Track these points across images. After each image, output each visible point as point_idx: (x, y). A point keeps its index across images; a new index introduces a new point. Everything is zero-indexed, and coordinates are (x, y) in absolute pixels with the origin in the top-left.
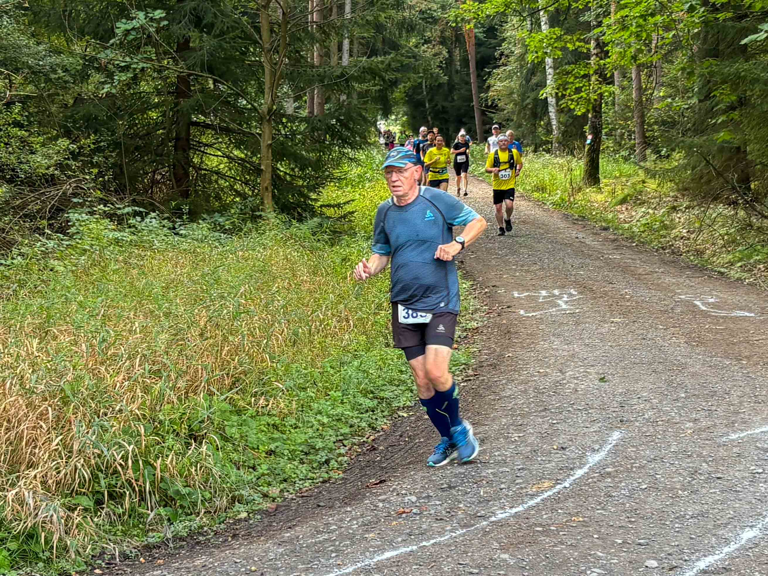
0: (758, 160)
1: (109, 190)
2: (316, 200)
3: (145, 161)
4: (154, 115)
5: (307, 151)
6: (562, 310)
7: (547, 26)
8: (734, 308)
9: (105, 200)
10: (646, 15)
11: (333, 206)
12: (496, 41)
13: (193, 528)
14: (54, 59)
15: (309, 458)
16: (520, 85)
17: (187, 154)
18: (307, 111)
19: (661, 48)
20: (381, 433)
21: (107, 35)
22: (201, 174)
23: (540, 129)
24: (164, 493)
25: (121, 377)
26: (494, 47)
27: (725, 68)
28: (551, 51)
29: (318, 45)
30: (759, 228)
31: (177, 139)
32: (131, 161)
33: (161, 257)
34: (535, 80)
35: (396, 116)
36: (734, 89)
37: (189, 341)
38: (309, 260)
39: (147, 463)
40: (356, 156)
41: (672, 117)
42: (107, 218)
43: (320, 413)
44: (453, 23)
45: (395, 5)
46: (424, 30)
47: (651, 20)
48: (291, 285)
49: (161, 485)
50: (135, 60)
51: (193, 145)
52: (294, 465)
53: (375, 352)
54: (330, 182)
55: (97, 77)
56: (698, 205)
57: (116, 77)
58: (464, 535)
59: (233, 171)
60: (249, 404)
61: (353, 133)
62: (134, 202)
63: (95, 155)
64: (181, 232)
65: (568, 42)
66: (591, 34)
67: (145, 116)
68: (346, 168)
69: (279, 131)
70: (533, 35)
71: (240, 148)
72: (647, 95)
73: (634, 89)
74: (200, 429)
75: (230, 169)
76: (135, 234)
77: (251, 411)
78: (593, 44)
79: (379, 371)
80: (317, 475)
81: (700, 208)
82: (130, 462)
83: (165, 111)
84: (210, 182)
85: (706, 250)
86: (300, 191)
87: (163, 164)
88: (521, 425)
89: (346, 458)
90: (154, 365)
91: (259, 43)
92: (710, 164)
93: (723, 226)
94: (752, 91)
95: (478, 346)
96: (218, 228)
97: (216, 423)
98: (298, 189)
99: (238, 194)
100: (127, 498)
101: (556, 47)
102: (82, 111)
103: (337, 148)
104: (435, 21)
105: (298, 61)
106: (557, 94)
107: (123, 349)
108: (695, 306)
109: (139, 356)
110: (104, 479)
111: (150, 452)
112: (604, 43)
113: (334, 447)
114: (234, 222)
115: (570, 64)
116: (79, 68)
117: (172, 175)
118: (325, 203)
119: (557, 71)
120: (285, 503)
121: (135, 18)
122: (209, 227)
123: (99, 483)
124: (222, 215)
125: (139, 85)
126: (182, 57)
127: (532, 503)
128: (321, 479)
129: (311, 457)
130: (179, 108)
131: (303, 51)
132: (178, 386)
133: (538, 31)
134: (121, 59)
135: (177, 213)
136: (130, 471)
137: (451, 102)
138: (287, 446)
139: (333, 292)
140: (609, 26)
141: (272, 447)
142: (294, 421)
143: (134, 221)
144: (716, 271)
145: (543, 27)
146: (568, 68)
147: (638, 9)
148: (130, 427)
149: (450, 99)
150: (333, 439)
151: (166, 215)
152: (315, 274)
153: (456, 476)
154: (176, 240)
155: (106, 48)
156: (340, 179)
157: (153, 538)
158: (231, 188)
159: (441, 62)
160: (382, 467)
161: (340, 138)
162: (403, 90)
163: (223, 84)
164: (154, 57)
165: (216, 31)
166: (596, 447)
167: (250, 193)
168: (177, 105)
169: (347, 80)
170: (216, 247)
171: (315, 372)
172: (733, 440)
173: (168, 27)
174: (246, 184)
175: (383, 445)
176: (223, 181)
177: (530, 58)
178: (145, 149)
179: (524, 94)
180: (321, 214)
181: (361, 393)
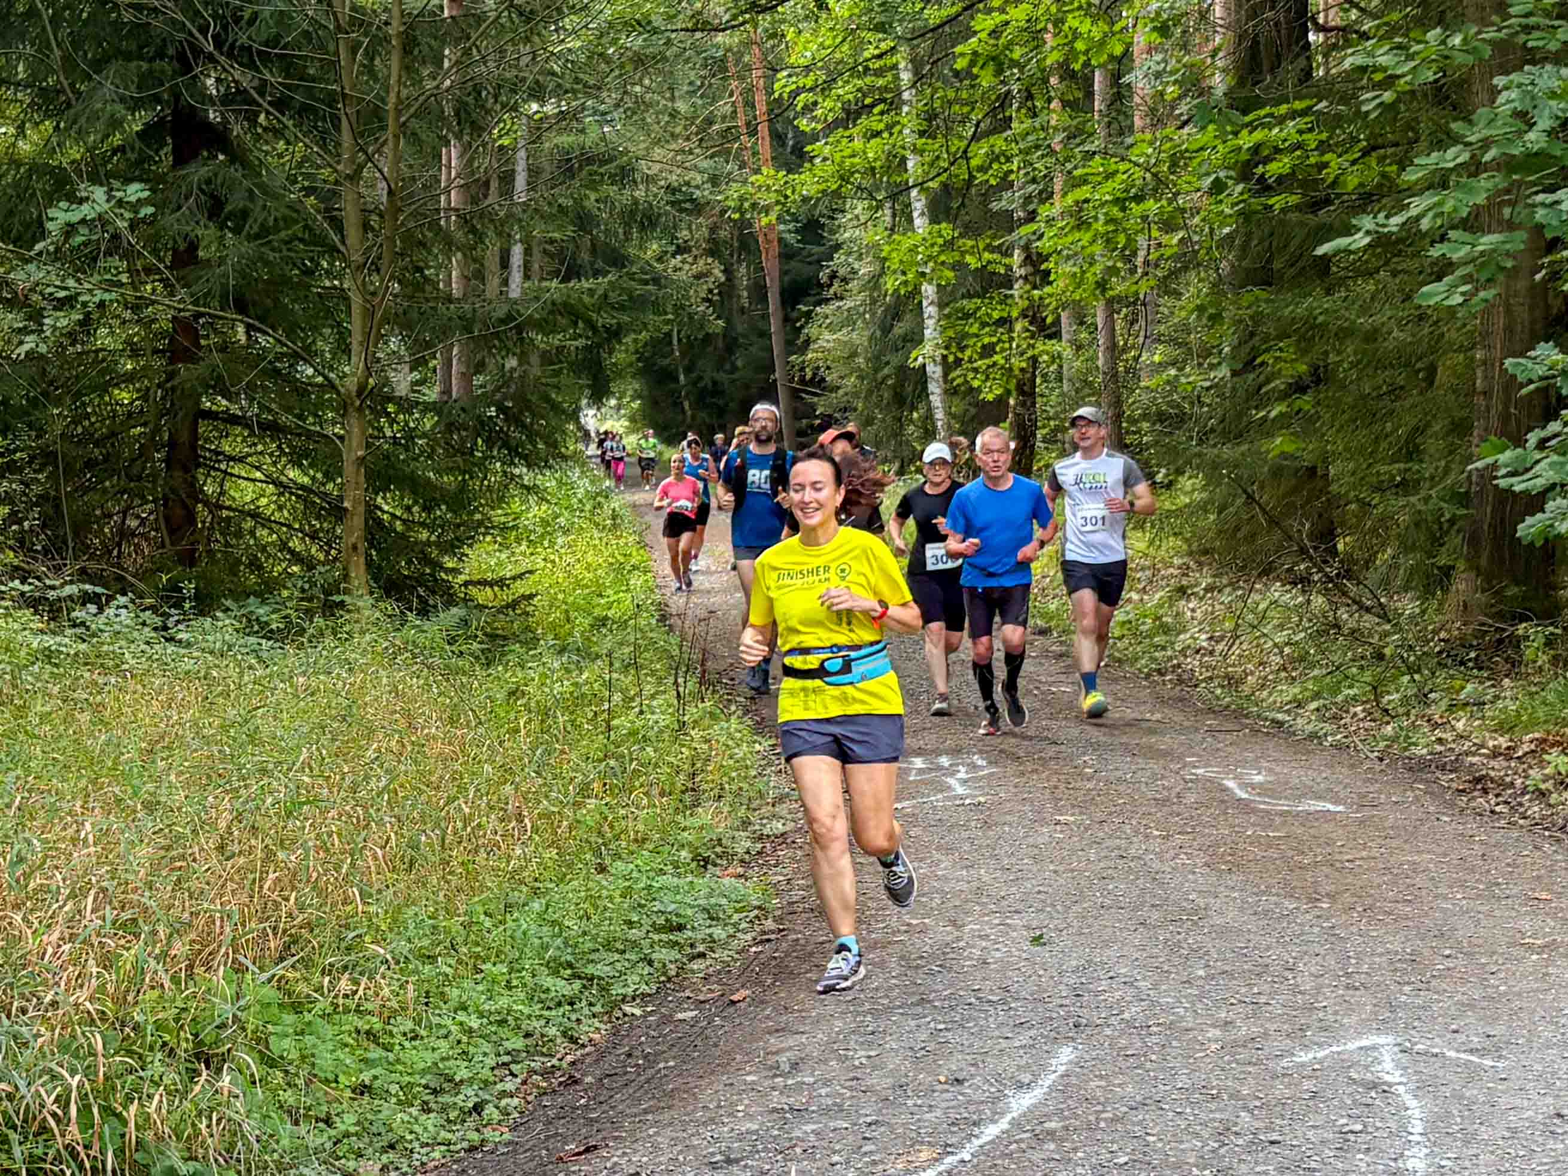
0: (1352, 494)
1: (30, 550)
2: (455, 571)
3: (105, 491)
4: (124, 396)
5: (437, 472)
6: (955, 797)
7: (926, 220)
8: (1304, 795)
9: (23, 570)
10: (1125, 199)
11: (491, 584)
12: (822, 249)
15: (440, 1099)
16: (870, 339)
17: (194, 477)
18: (437, 389)
19: (1157, 266)
20: (587, 1050)
21: (29, 234)
22: (221, 517)
23: (912, 427)
24: (143, 1173)
25: (56, 935)
26: (819, 261)
27: (1287, 306)
28: (933, 270)
29: (459, 255)
30: (1353, 631)
31: (172, 444)
32: (76, 491)
33: (139, 687)
34: (899, 329)
35: (619, 399)
36: (1303, 350)
37: (194, 860)
38: (440, 694)
39: (108, 1111)
40: (538, 482)
41: (1178, 406)
42: (28, 607)
43: (465, 1009)
44: (734, 212)
45: (616, 175)
46: (675, 227)
47: (1136, 209)
48: (403, 746)
49: (137, 1156)
50: (87, 286)
51: (205, 458)
52: (411, 1115)
53: (575, 883)
54: (484, 535)
55: (7, 319)
56: (1231, 584)
57: (47, 321)
59: (285, 513)
60: (319, 989)
61: (532, 434)
62: (84, 575)
64: (180, 636)
65: (967, 252)
66: (1015, 235)
67: (107, 399)
68: (516, 506)
69: (380, 429)
70: (895, 236)
71: (300, 466)
72: (1127, 361)
73: (1102, 349)
74: (217, 1042)
75: (280, 508)
76: (84, 641)
77: (323, 1004)
78: (1017, 257)
79: (585, 919)
80: (459, 1135)
81: (1234, 590)
82: (73, 1109)
83: (148, 389)
84: (239, 534)
85: (1247, 675)
86: (423, 552)
87: (143, 498)
88: (873, 1033)
89: (515, 1101)
90: (123, 909)
91: (339, 251)
92: (1254, 499)
93: (1281, 627)
94: (1339, 353)
95: (785, 871)
96: (256, 628)
97: (250, 1027)
98: (418, 548)
99: (296, 558)
101: (943, 263)
103: (498, 464)
104: (698, 208)
105: (419, 287)
106: (944, 357)
107: (59, 877)
108: (1226, 789)
109: (92, 892)
110: (20, 1143)
111: (114, 1088)
112: (1039, 255)
113: (491, 1079)
114: (288, 615)
115: (971, 297)
117: (162, 520)
118: (474, 578)
119: (947, 311)
121: (87, 199)
122: (237, 625)
123: (9, 1152)
124: (264, 602)
125: (94, 335)
126: (183, 278)
128: (465, 1145)
129: (444, 1098)
130: (176, 382)
131: (429, 268)
132: (173, 953)
134: (58, 283)
135: (172, 596)
136: (73, 1128)
137: (731, 372)
138: (395, 1077)
139: (491, 761)
140: (1050, 221)
141: (366, 1077)
142: (410, 1025)
143: (83, 613)
144: (1266, 719)
145: (918, 222)
146: (969, 305)
147: (1109, 185)
148: (74, 1037)
149: (728, 367)
150: (491, 1061)
151: (149, 601)
152: (452, 721)
153: (741, 1136)
154: (169, 651)
155: (27, 260)
156: (504, 529)
158: (284, 546)
159: (710, 291)
160: (592, 1120)
161: (506, 445)
162: (632, 349)
163: (265, 333)
164: (124, 278)
165: (252, 226)
166: (1026, 1078)
167: (322, 557)
168: (171, 376)
169: (519, 328)
170: (250, 667)
171: (455, 924)
172: (1303, 1065)
173: (153, 218)
174: (313, 538)
175: (592, 1074)
176: (265, 532)
177: (890, 284)
178: (107, 466)
179: (877, 358)
180: (465, 600)
181: (547, 966)
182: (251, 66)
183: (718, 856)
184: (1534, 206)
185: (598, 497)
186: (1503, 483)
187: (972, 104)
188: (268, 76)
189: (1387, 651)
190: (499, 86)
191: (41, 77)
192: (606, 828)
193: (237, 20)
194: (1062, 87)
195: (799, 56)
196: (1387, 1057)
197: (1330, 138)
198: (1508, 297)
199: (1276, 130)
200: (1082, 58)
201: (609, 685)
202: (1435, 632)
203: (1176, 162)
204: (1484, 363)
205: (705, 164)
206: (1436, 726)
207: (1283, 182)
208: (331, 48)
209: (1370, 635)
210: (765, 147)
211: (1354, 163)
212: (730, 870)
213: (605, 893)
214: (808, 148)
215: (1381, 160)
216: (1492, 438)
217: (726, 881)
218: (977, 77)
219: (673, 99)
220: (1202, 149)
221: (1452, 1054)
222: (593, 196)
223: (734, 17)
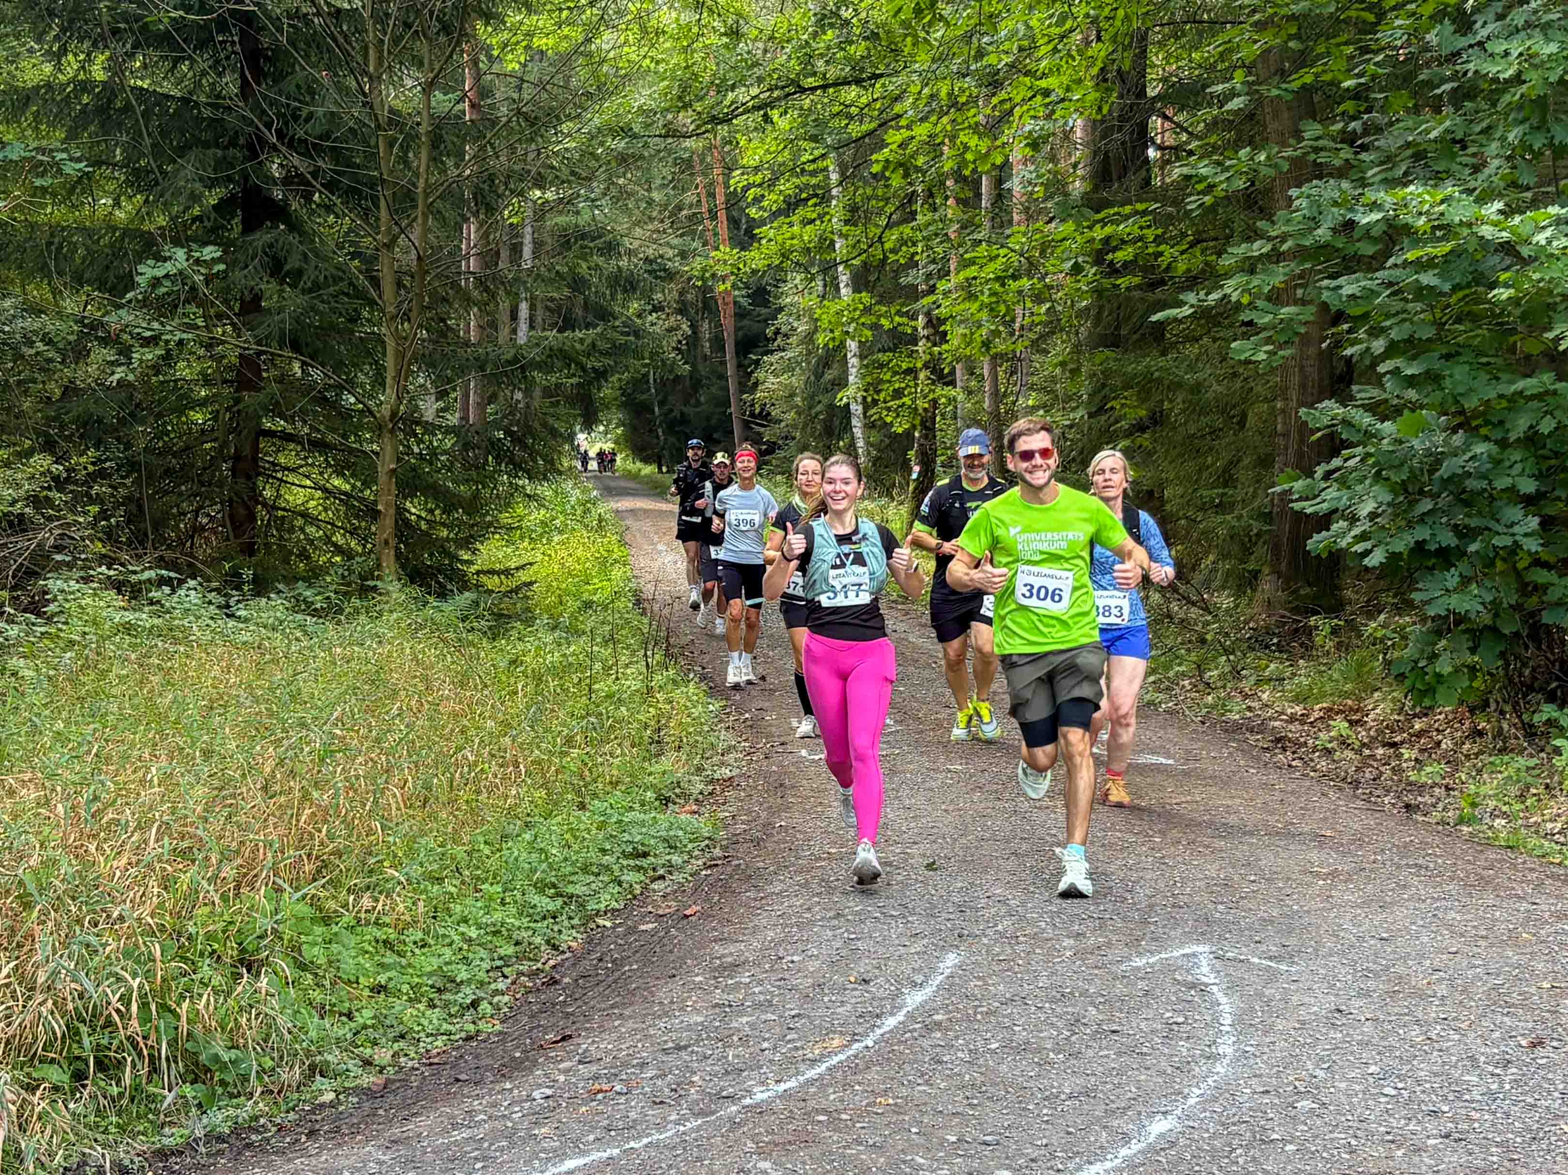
1: (116, 541)
2: (469, 563)
3: (181, 494)
4: (198, 417)
5: (456, 482)
7: (850, 290)
9: (110, 557)
10: (1005, 277)
11: (498, 573)
12: (769, 310)
13: (240, 1120)
14: (30, 323)
15: (443, 997)
16: (806, 383)
17: (254, 483)
18: (457, 415)
19: (1030, 330)
21: (121, 287)
22: (276, 516)
24: (192, 1058)
25: (124, 861)
26: (766, 320)
27: (1131, 364)
28: (855, 329)
29: (476, 309)
30: (1183, 621)
31: (237, 458)
32: (157, 493)
33: (204, 655)
34: (829, 375)
35: (606, 426)
36: (1143, 398)
37: (243, 799)
38: (453, 663)
39: (164, 1008)
40: (538, 492)
42: (112, 588)
43: (466, 921)
44: (698, 279)
45: (604, 248)
46: (651, 291)
47: (1013, 285)
48: (421, 705)
49: (188, 1045)
50: (168, 328)
51: (264, 468)
52: (418, 1009)
53: (560, 818)
54: (493, 533)
55: (102, 354)
57: (135, 355)
58: (698, 1129)
59: (330, 513)
60: (345, 906)
61: (533, 454)
62: (161, 562)
63: (95, 482)
64: (239, 613)
65: (881, 316)
66: (918, 305)
67: (184, 419)
68: (520, 511)
69: (409, 447)
70: (825, 302)
71: (343, 476)
72: (1007, 403)
73: (987, 394)
74: (257, 950)
75: (326, 510)
76: (159, 617)
77: (348, 918)
78: (921, 320)
79: (566, 849)
80: (458, 1026)
82: (134, 1008)
83: (218, 412)
84: (291, 530)
86: (442, 546)
87: (212, 499)
89: (506, 998)
90: (183, 838)
91: (377, 304)
94: (1171, 401)
95: (731, 809)
96: (303, 607)
97: (286, 937)
98: (438, 544)
99: (338, 550)
100: (128, 1069)
101: (863, 324)
102: (76, 408)
103: (505, 477)
104: (670, 276)
105: (442, 334)
106: (864, 398)
107: (129, 812)
109: (156, 825)
110: (89, 1035)
111: (169, 989)
112: (938, 319)
113: (487, 980)
114: (328, 598)
115: (885, 351)
116: (72, 338)
117: (227, 517)
118: (485, 568)
119: (865, 362)
120: (401, 1076)
121: (170, 258)
122: (287, 604)
123: (79, 1042)
124: (310, 586)
125: (174, 368)
126: (248, 323)
127: (812, 1074)
128: (463, 1035)
129: (447, 996)
130: (241, 406)
131: (451, 319)
132: (223, 875)
133: (834, 298)
134: (144, 325)
135: (234, 581)
137: (696, 406)
138: (407, 978)
139: (492, 717)
140: (946, 293)
141: (382, 979)
142: (420, 935)
143: (159, 594)
145: (843, 291)
146: (883, 357)
147: (992, 266)
148: (136, 946)
149: (693, 401)
150: (486, 965)
151: (215, 584)
152: (463, 685)
153: (690, 1027)
154: (230, 625)
155: (119, 307)
156: (510, 529)
157: (172, 1137)
158: (328, 540)
159: (680, 342)
160: (568, 1013)
161: (511, 461)
162: (617, 385)
163: (315, 368)
164: (200, 322)
165: (306, 282)
166: (919, 979)
167: (360, 549)
168: (237, 401)
169: (523, 368)
170: (297, 639)
171: (459, 851)
172: (1138, 969)
173: (225, 274)
174: (351, 534)
175: (570, 976)
176: (314, 529)
177: (821, 339)
178: (182, 474)
179: (812, 397)
180: (477, 586)
181: (535, 886)
182: (306, 154)
183: (677, 796)
184: (1320, 288)
185: (586, 505)
186: (1297, 506)
187: (887, 200)
188: (320, 163)
189: (1209, 637)
190: (509, 177)
191: (135, 159)
192: (587, 773)
193: (295, 118)
194: (957, 188)
195: (751, 158)
196: (1204, 963)
197: (1164, 233)
198: (1302, 358)
199: (1121, 227)
200: (972, 166)
201: (591, 656)
202: (1246, 622)
203: (1045, 248)
204: (1283, 411)
205: (676, 242)
206: (1246, 697)
207: (1128, 267)
208: (373, 143)
209: (1196, 624)
210: (723, 229)
211: (1182, 253)
212: (687, 808)
213: (583, 828)
214: (757, 231)
215: (1203, 252)
216: (1289, 470)
217: (683, 816)
218: (889, 179)
219: (649, 190)
220: (1064, 239)
221: (1256, 960)
222: (584, 265)
223: (698, 127)
